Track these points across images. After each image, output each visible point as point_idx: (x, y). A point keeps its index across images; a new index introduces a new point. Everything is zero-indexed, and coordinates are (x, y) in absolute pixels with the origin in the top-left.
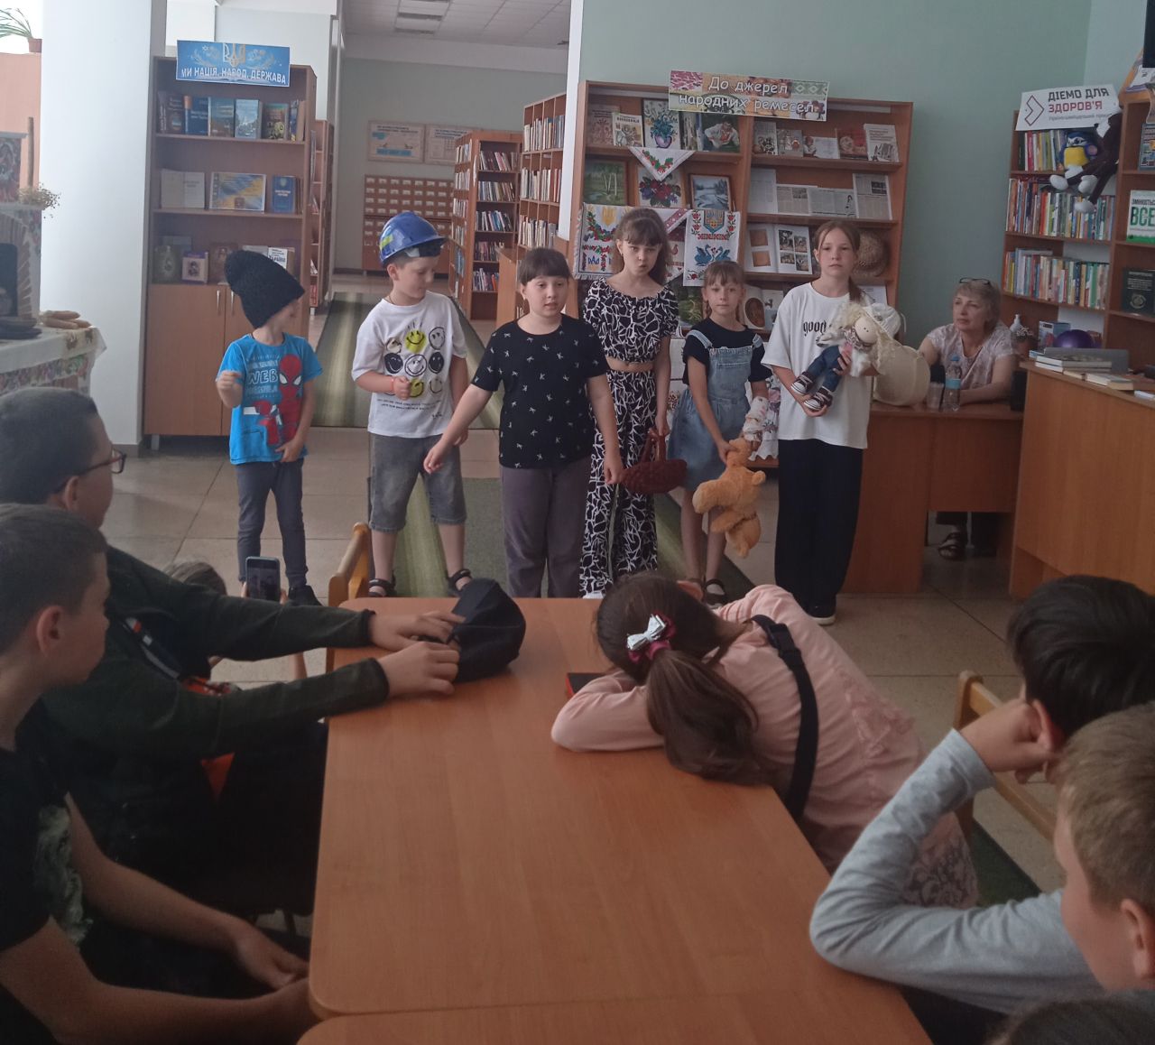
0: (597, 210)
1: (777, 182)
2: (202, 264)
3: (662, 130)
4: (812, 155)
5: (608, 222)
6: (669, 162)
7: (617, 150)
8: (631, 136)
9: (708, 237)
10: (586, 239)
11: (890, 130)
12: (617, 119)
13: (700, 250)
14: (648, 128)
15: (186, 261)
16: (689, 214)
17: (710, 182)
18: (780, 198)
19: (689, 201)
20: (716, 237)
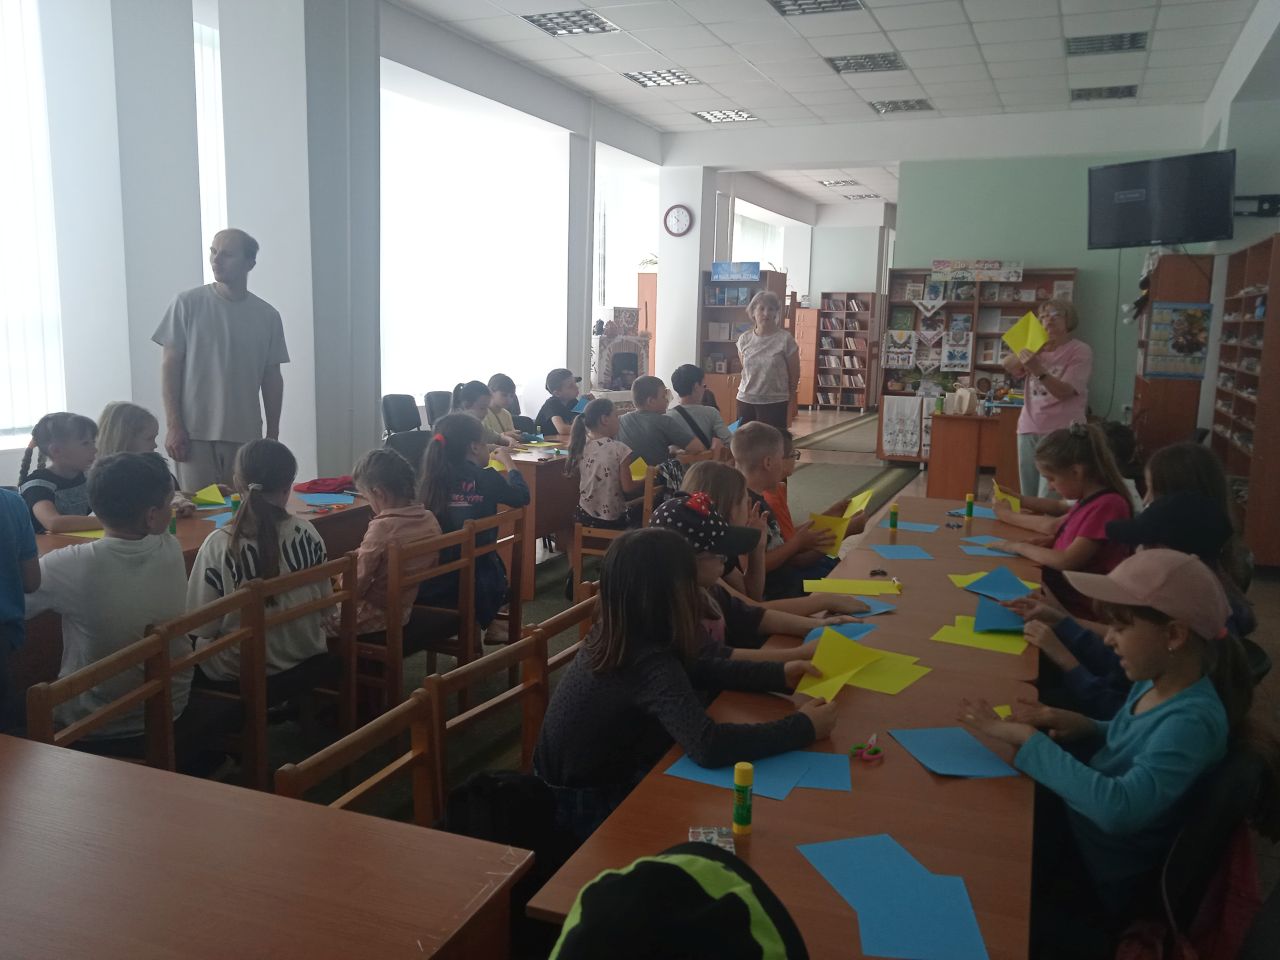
0: (895, 333)
1: (1002, 315)
2: (724, 365)
3: (934, 290)
4: (1018, 300)
5: (900, 339)
6: (933, 307)
7: (907, 302)
8: (916, 295)
9: (954, 346)
10: (889, 348)
11: (1070, 284)
12: (910, 287)
13: (950, 353)
14: (926, 290)
15: (718, 363)
16: (944, 333)
17: (961, 317)
18: (1001, 323)
19: (947, 328)
20: (960, 345)
